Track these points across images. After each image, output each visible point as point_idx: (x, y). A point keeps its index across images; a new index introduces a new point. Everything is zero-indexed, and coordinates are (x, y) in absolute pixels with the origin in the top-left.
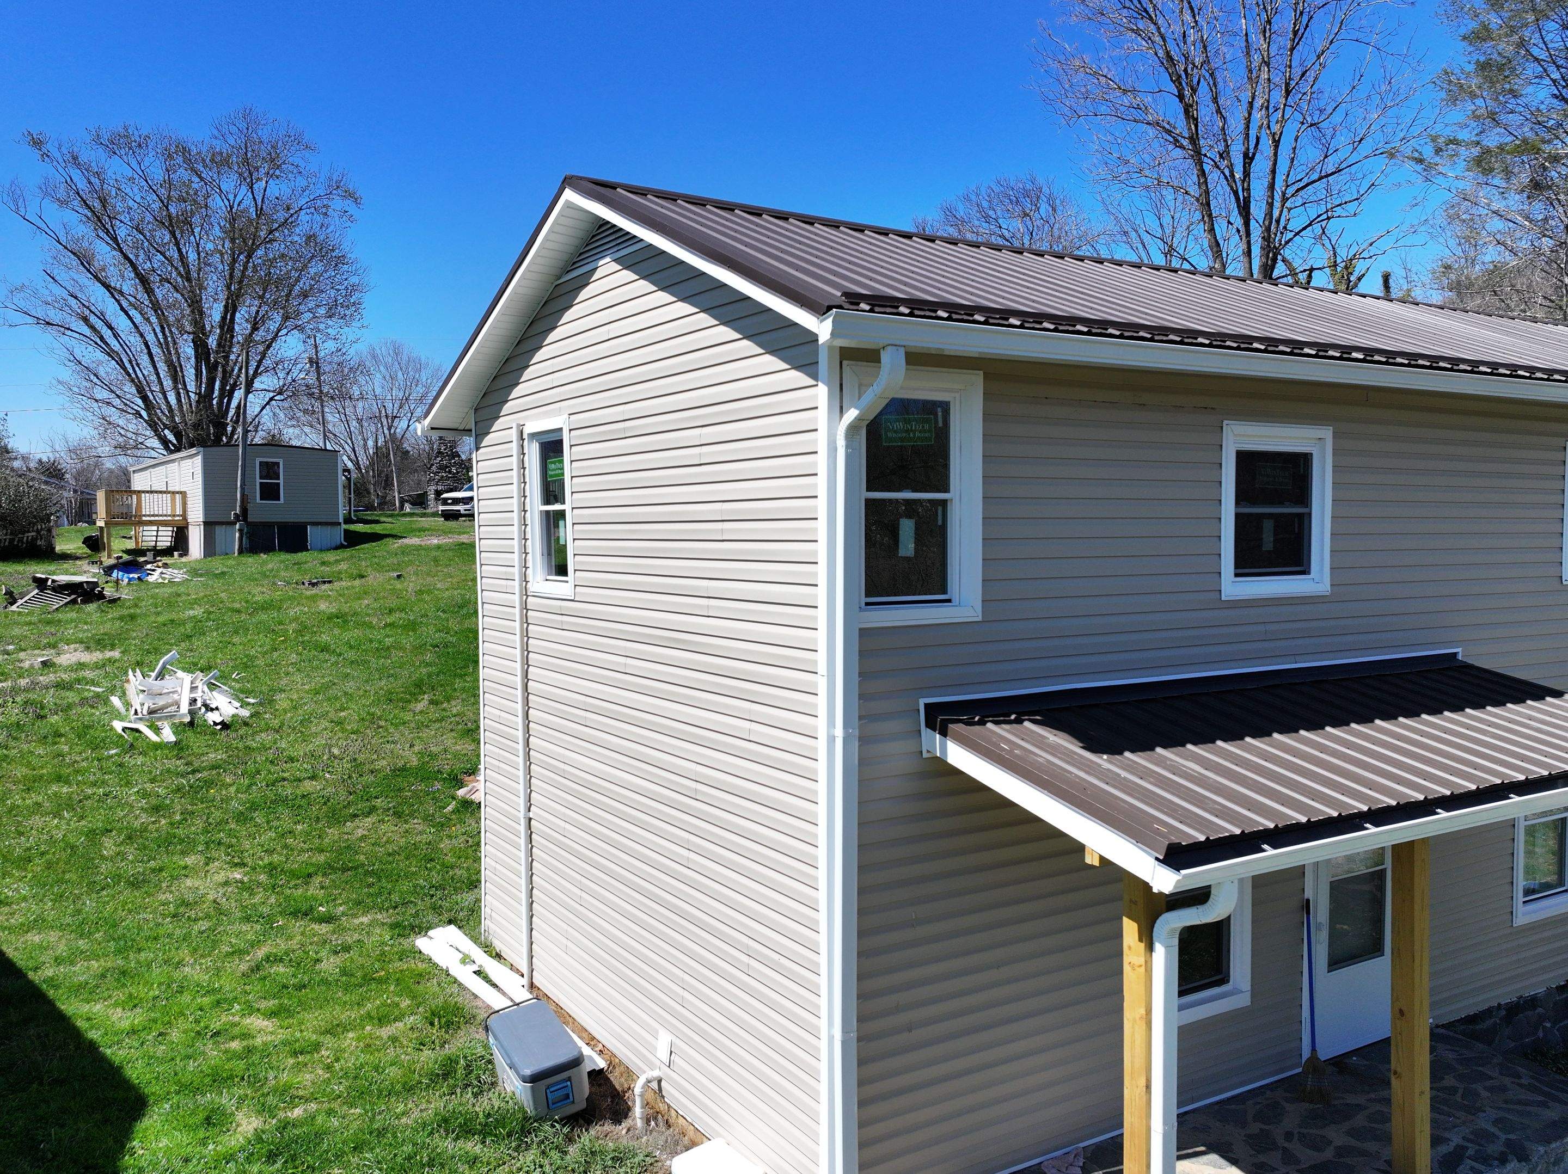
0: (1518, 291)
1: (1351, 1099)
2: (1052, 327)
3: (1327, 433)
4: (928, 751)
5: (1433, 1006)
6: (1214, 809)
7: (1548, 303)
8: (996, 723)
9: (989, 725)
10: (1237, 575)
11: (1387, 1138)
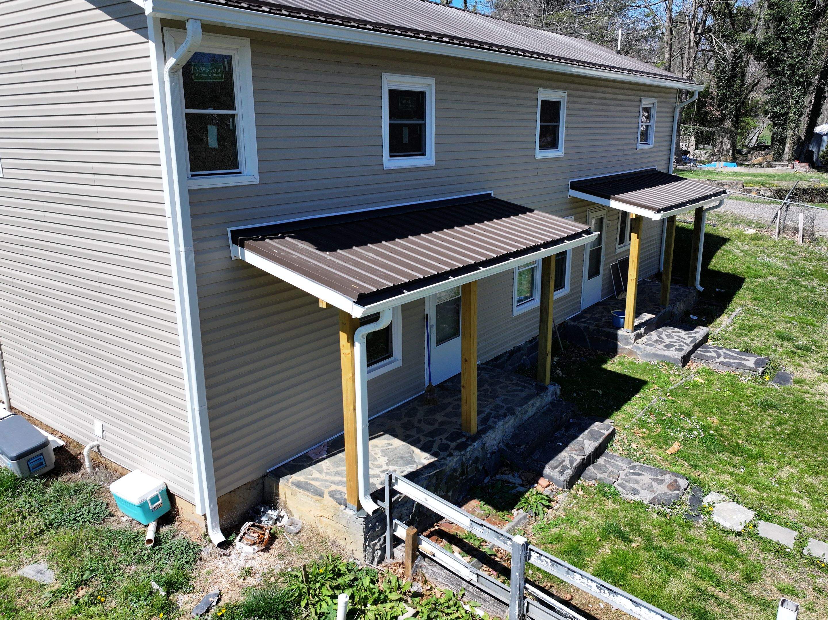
1: (446, 401)
2: (287, 13)
3: (432, 81)
4: (235, 256)
5: (479, 356)
6: (380, 275)
8: (271, 239)
9: (267, 240)
10: (391, 156)
11: (459, 415)
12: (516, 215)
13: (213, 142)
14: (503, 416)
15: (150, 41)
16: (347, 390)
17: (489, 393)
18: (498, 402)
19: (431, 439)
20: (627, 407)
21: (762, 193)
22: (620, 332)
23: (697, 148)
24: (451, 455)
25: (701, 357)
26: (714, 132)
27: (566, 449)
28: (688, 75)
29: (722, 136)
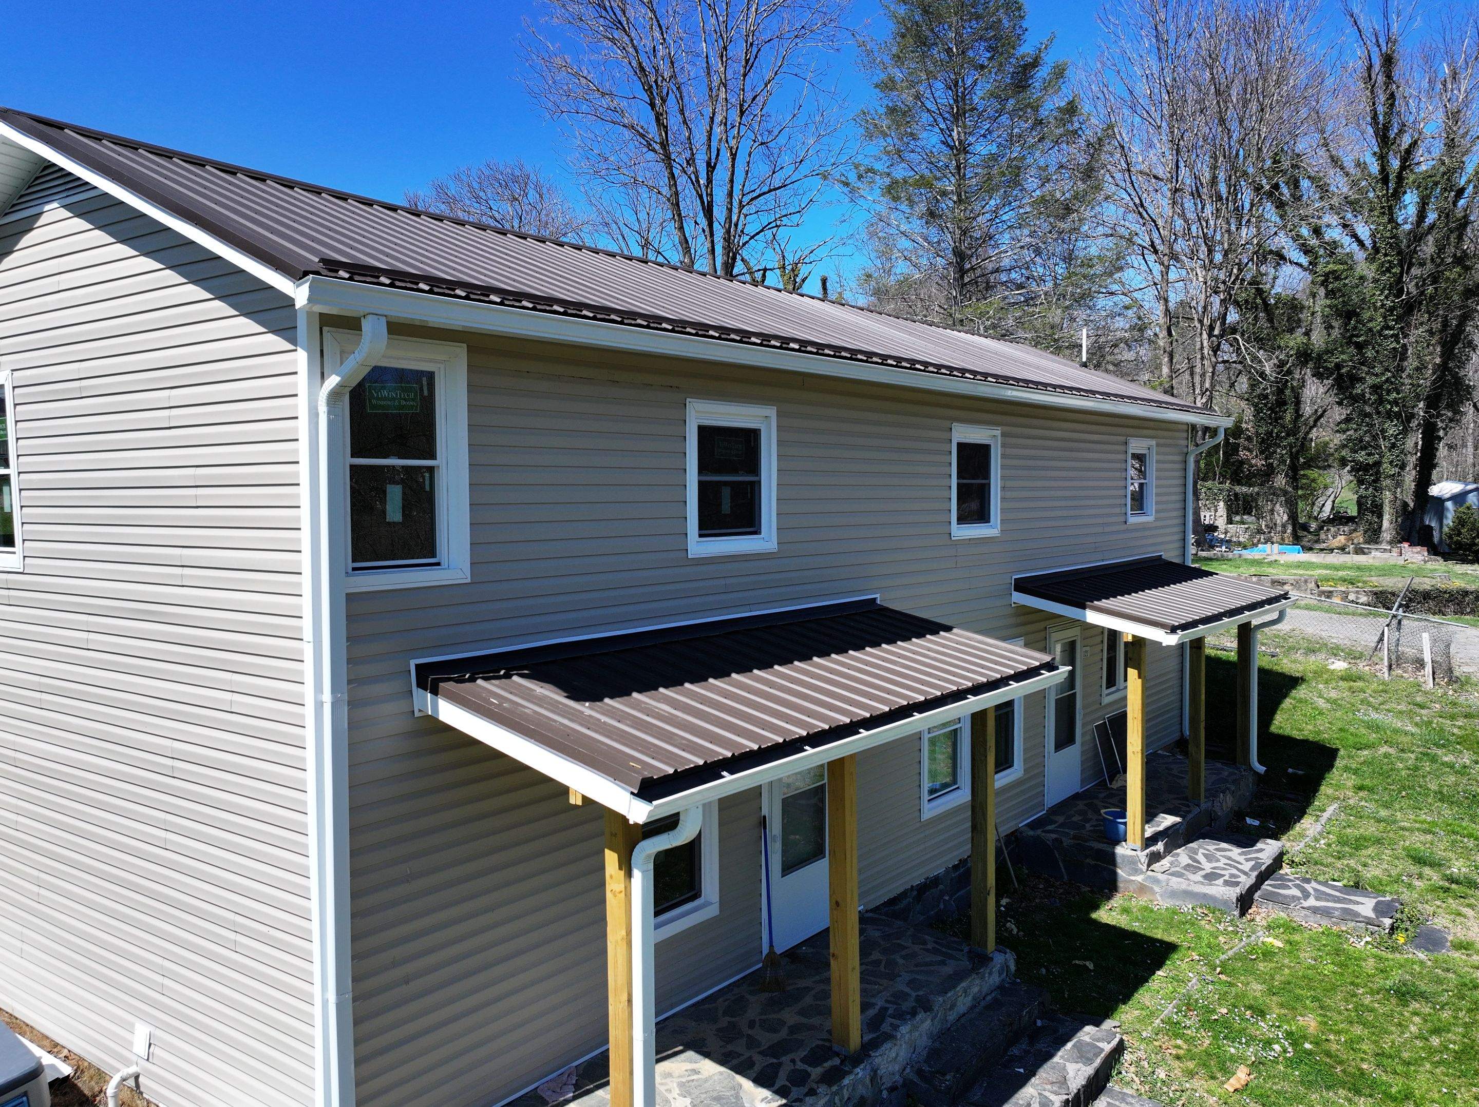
0: (921, 300)
1: (802, 983)
2: (531, 305)
3: (771, 412)
4: (420, 711)
5: (862, 896)
6: (682, 744)
7: (942, 311)
8: (486, 679)
9: (479, 682)
10: (701, 536)
11: (826, 1012)
12: (921, 635)
13: (394, 512)
14: (908, 1013)
15: (299, 348)
16: (616, 962)
17: (882, 968)
18: (900, 985)
19: (775, 1061)
20: (1144, 996)
21: (1352, 597)
22: (1120, 850)
23: (1230, 521)
24: (812, 1092)
25: (1271, 898)
26: (1258, 494)
27: (1033, 1080)
28: (1204, 400)
29: (1272, 501)
